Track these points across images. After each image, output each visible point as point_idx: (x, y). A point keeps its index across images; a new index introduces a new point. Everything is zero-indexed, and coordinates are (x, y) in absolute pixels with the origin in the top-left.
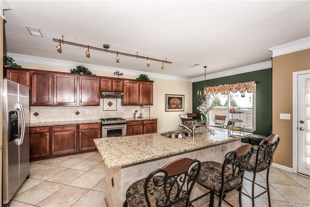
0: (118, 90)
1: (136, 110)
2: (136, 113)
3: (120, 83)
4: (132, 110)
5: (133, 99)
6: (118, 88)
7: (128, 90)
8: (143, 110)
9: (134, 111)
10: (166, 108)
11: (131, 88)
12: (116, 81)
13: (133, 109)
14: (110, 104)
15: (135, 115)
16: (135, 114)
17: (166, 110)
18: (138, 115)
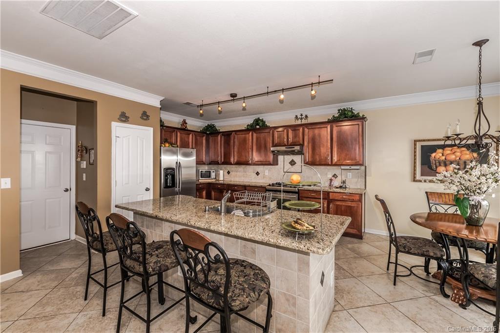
0: (296, 142)
1: (335, 175)
2: (333, 178)
3: (298, 131)
4: (327, 174)
5: (320, 155)
6: (296, 139)
7: (310, 141)
8: (351, 174)
9: (330, 176)
10: (415, 174)
11: (317, 137)
12: (293, 129)
13: (329, 172)
14: (293, 163)
15: (331, 183)
16: (331, 180)
17: (414, 177)
18: (337, 183)
